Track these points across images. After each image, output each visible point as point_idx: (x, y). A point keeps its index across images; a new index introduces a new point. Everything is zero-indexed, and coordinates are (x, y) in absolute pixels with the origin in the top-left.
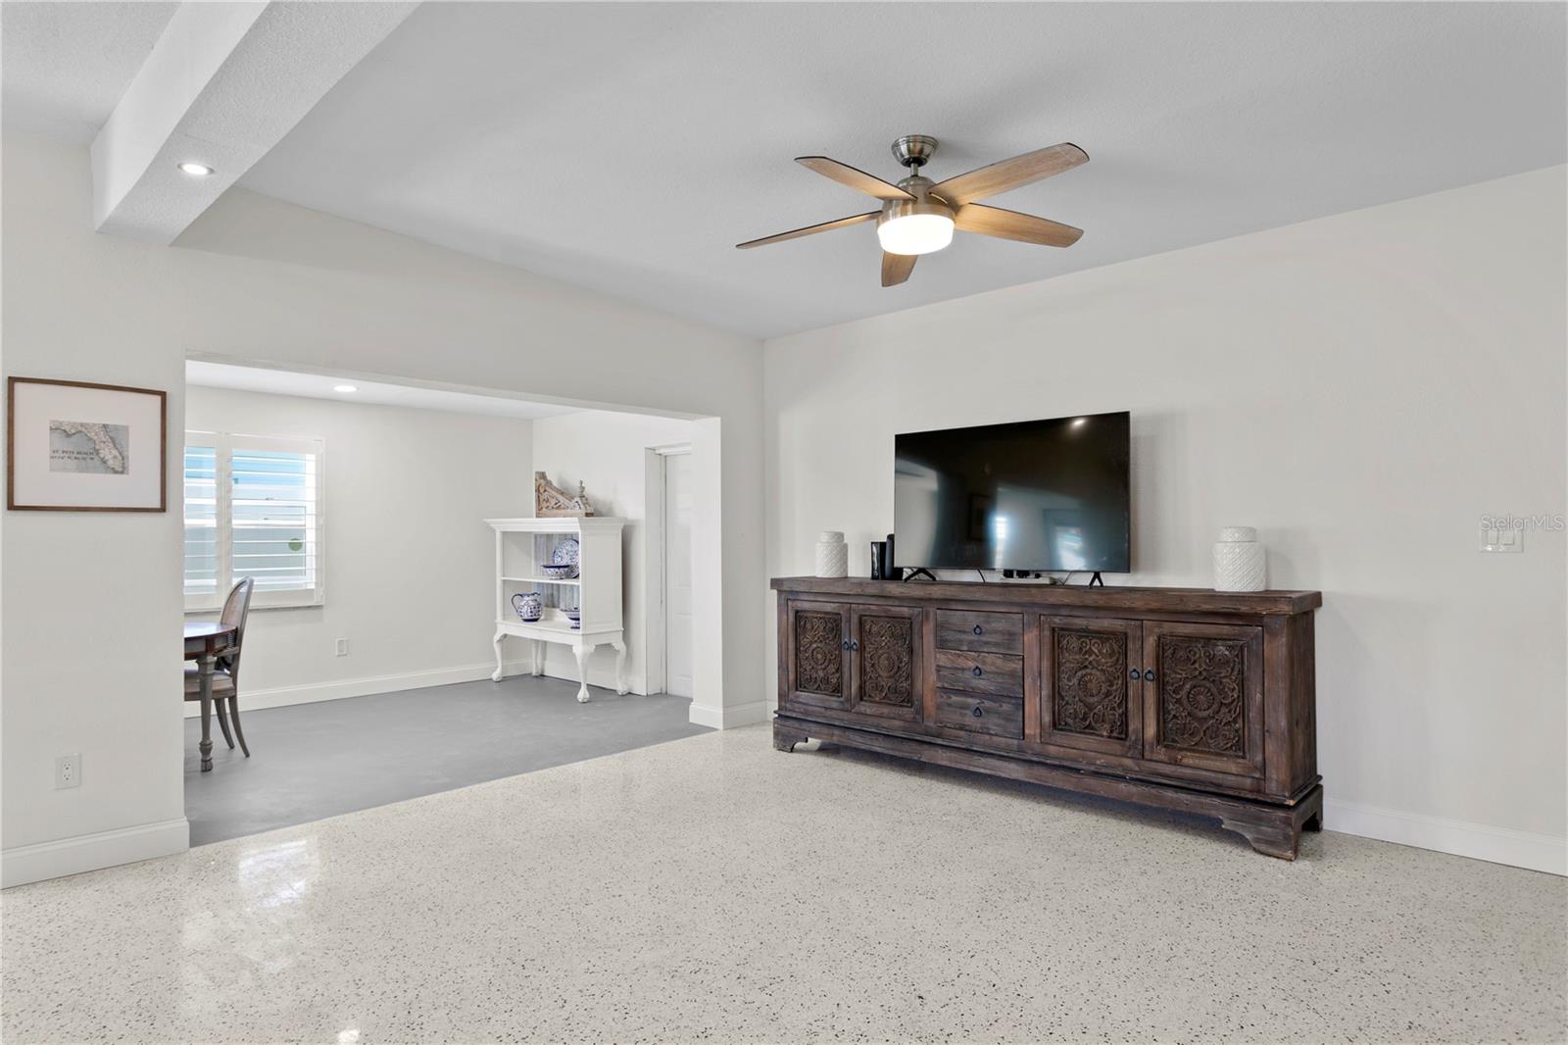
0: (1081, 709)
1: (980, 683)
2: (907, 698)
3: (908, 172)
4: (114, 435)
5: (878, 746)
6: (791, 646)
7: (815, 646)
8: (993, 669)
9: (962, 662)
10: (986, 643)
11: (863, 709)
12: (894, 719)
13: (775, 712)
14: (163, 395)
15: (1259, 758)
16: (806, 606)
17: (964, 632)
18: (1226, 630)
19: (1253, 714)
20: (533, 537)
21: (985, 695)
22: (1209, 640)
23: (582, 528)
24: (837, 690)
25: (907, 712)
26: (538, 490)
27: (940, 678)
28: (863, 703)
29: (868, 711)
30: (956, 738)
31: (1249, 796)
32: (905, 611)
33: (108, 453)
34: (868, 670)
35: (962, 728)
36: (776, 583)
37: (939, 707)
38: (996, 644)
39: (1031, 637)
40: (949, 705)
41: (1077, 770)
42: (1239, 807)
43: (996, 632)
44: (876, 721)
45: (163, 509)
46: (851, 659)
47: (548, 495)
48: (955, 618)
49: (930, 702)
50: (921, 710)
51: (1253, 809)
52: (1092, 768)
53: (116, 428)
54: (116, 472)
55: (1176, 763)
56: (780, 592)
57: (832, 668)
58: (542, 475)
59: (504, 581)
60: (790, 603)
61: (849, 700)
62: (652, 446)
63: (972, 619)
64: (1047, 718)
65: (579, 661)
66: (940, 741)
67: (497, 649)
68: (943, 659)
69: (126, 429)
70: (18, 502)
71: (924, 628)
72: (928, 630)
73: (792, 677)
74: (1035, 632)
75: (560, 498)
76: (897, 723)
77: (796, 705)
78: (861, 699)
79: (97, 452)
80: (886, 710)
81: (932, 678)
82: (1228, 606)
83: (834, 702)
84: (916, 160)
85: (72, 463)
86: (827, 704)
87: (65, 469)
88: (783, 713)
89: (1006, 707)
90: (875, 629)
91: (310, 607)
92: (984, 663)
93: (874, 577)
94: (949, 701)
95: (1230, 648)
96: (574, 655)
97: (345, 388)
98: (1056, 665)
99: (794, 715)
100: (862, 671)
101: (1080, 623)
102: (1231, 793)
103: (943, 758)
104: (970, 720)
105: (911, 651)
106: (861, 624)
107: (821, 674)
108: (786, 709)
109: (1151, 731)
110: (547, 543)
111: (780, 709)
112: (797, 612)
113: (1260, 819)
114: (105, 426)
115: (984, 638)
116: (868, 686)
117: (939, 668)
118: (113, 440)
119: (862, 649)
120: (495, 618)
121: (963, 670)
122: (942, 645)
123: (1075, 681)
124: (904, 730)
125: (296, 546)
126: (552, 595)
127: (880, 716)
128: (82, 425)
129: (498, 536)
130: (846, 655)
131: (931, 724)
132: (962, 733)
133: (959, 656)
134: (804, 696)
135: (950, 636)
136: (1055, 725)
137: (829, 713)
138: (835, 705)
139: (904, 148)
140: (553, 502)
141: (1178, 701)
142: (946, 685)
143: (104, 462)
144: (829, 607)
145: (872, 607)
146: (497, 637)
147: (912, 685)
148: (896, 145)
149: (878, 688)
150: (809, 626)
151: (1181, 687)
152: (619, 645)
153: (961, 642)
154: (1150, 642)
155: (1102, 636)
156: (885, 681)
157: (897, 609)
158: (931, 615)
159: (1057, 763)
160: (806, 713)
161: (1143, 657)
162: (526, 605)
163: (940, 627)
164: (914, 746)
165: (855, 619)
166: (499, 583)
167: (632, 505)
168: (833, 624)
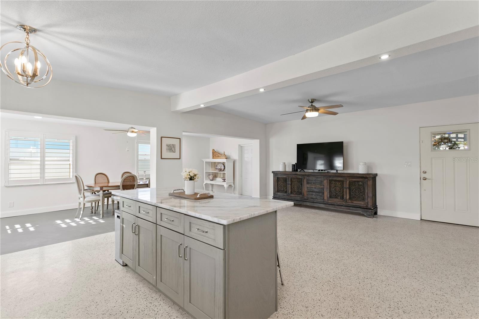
0: (335, 194)
1: (316, 190)
2: (301, 193)
4: (174, 146)
6: (276, 184)
7: (281, 184)
8: (318, 187)
9: (312, 186)
10: (317, 183)
11: (291, 195)
12: (298, 197)
14: (180, 139)
15: (367, 201)
16: (279, 176)
17: (312, 181)
18: (361, 180)
19: (366, 194)
21: (316, 192)
22: (358, 182)
23: (226, 161)
24: (286, 192)
26: (213, 153)
27: (307, 189)
29: (293, 196)
30: (311, 200)
31: (365, 208)
32: (300, 177)
33: (173, 149)
34: (293, 188)
35: (312, 198)
36: (273, 172)
37: (307, 195)
38: (319, 183)
39: (325, 181)
41: (334, 205)
42: (363, 209)
43: (318, 181)
44: (294, 198)
46: (289, 187)
47: (215, 154)
48: (310, 178)
49: (305, 194)
50: (304, 195)
51: (366, 210)
52: (337, 204)
53: (174, 145)
54: (174, 152)
55: (352, 203)
56: (274, 174)
57: (285, 188)
58: (214, 150)
59: (206, 172)
60: (276, 176)
61: (289, 194)
62: (240, 144)
63: (314, 178)
64: (328, 196)
65: (226, 188)
66: (307, 201)
67: (204, 186)
68: (308, 186)
69: (175, 145)
70: (162, 158)
72: (305, 181)
73: (276, 190)
74: (326, 181)
75: (219, 155)
76: (299, 198)
77: (277, 195)
79: (172, 149)
80: (296, 196)
81: (306, 189)
82: (362, 176)
83: (285, 194)
84: (312, 102)
85: (169, 151)
87: (168, 152)
88: (274, 197)
89: (320, 194)
90: (294, 181)
92: (316, 186)
93: (292, 171)
94: (309, 193)
95: (362, 183)
96: (224, 187)
98: (330, 187)
99: (277, 197)
100: (291, 188)
101: (335, 179)
102: (362, 207)
103: (308, 204)
104: (314, 197)
105: (301, 184)
106: (291, 180)
107: (283, 189)
108: (275, 196)
109: (348, 197)
110: (214, 165)
111: (274, 196)
112: (277, 178)
113: (367, 211)
114: (173, 144)
115: (317, 182)
116: (293, 191)
117: (307, 187)
118: (174, 147)
119: (291, 184)
120: (204, 180)
121: (312, 188)
122: (308, 183)
123: (334, 189)
124: (300, 199)
126: (216, 175)
127: (295, 197)
128: (170, 144)
129: (204, 162)
130: (288, 186)
131: (306, 198)
132: (312, 199)
134: (279, 194)
135: (310, 181)
136: (330, 197)
137: (284, 196)
138: (286, 195)
139: (310, 101)
140: (217, 155)
141: (353, 192)
142: (309, 191)
143: (172, 151)
144: (284, 177)
145: (293, 176)
146: (204, 184)
147: (302, 191)
148: (309, 100)
149: (295, 191)
150: (280, 180)
151: (353, 190)
152: (233, 185)
153: (312, 183)
154: (348, 182)
155: (339, 181)
156: (296, 190)
157: (298, 177)
158: (306, 178)
159: (330, 204)
160: (279, 197)
161: (346, 185)
162: (211, 177)
163: (307, 180)
164: (302, 202)
165: (290, 179)
166: (205, 172)
167: (235, 156)
168: (285, 180)
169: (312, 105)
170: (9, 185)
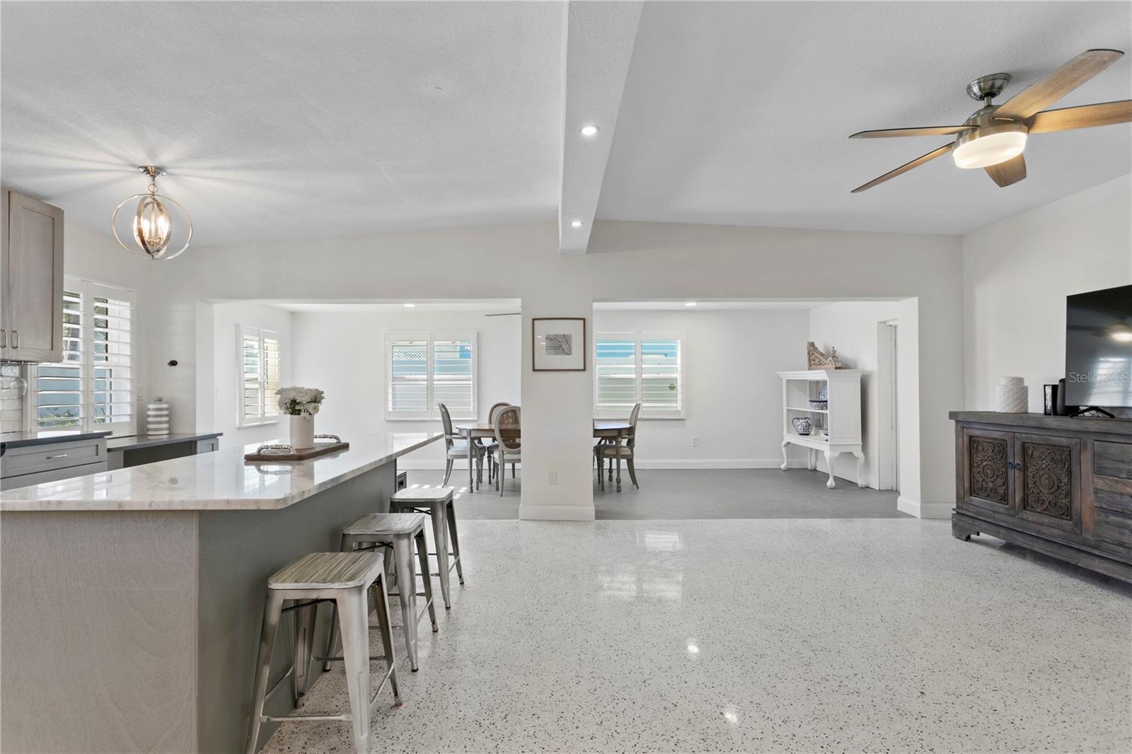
2: (1067, 513)
3: (982, 104)
4: (567, 338)
5: (1039, 547)
6: (966, 461)
7: (985, 463)
9: (1120, 488)
11: (1025, 516)
12: (1055, 528)
13: (953, 509)
14: (584, 319)
16: (977, 433)
17: (1123, 462)
20: (808, 383)
23: (829, 377)
24: (1004, 499)
25: (1067, 524)
26: (809, 354)
27: (1097, 499)
28: (1025, 511)
29: (1030, 519)
30: (1115, 553)
32: (1064, 441)
33: (565, 346)
34: (1030, 486)
35: (1121, 544)
36: (953, 415)
37: (1097, 523)
40: (1107, 523)
44: (1037, 527)
45: (584, 370)
46: (1015, 476)
47: (815, 357)
48: (1114, 449)
49: (1087, 518)
50: (1079, 524)
53: (568, 336)
54: (567, 354)
56: (957, 422)
57: (1000, 482)
58: (812, 344)
59: (788, 410)
60: (965, 430)
61: (1013, 507)
62: (882, 320)
63: (1130, 451)
65: (828, 461)
66: (1097, 552)
67: (784, 450)
68: (1100, 483)
70: (536, 368)
71: (1082, 457)
72: (1086, 458)
73: (967, 485)
75: (821, 358)
76: (1056, 531)
77: (970, 506)
78: (1025, 509)
79: (561, 346)
80: (1046, 520)
81: (1090, 499)
83: (1001, 507)
84: (989, 93)
85: (552, 351)
86: (995, 509)
87: (551, 354)
88: (959, 511)
90: (1036, 454)
91: (679, 419)
93: (1046, 413)
94: (1108, 520)
96: (824, 457)
97: (691, 304)
99: (968, 514)
100: (1025, 486)
104: (1129, 538)
105: (1070, 474)
106: (1024, 449)
107: (991, 485)
108: (963, 509)
110: (818, 386)
111: (958, 507)
112: (971, 437)
114: (564, 335)
116: (1031, 499)
117: (1096, 491)
118: (566, 341)
119: (1024, 469)
120: (783, 432)
121: (1122, 494)
122: (1099, 471)
124: (1063, 538)
125: (672, 388)
126: (819, 419)
127: (1042, 524)
128: (556, 335)
129: (784, 382)
130: (1011, 472)
131: (1090, 537)
132: (1121, 549)
133: (1117, 482)
134: (976, 500)
135: (1108, 464)
137: (996, 516)
138: (1001, 510)
139: (976, 89)
140: (817, 360)
142: (1104, 506)
143: (563, 350)
144: (996, 435)
145: (1032, 436)
146: (784, 443)
147: (1071, 501)
148: (969, 88)
149: (1039, 501)
150: (980, 448)
152: (858, 453)
153: (1120, 470)
156: (1046, 495)
157: (1056, 439)
158: (1089, 446)
160: (978, 513)
162: (801, 424)
163: (1098, 456)
164: (1072, 552)
165: (1018, 445)
166: (785, 408)
167: (869, 362)
168: (1001, 448)
169: (989, 105)
170: (390, 419)
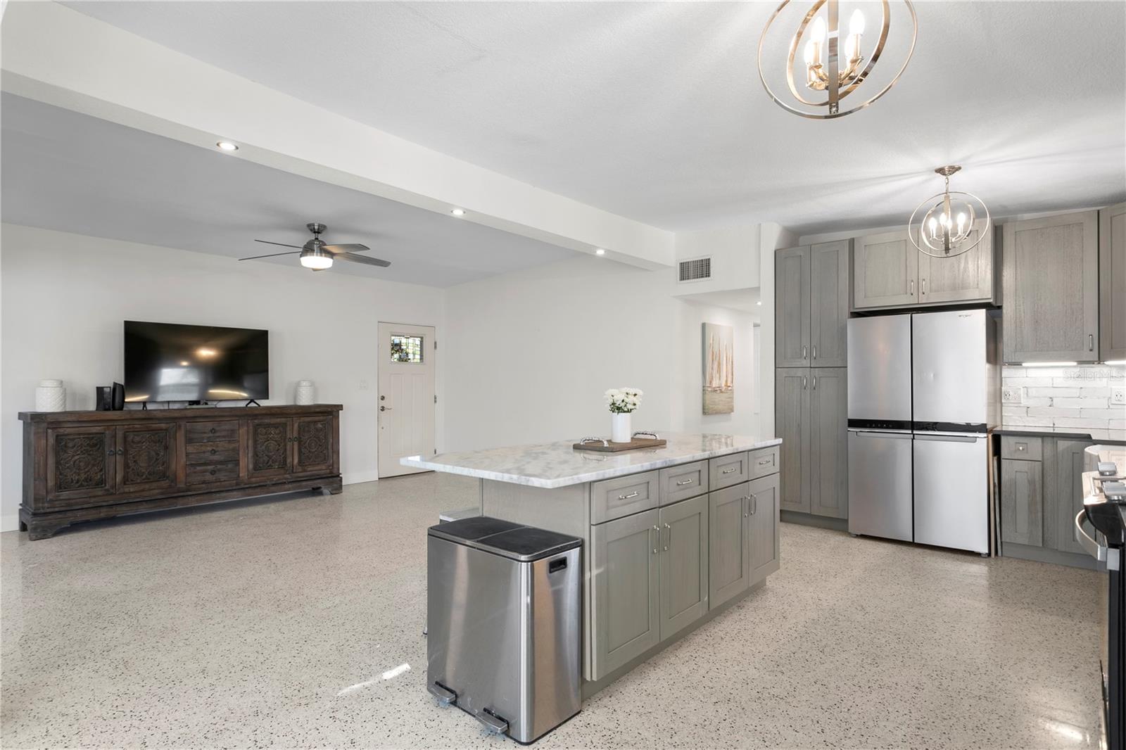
0: (266, 459)
1: (216, 457)
2: (164, 475)
7: (77, 457)
8: (223, 449)
9: (203, 449)
10: (219, 437)
11: (127, 490)
12: (153, 490)
15: (331, 462)
17: (205, 433)
18: (321, 418)
19: (330, 447)
21: (221, 463)
22: (315, 422)
24: (102, 483)
25: (165, 484)
27: (188, 459)
28: (125, 486)
29: (132, 490)
30: (200, 489)
31: (330, 475)
32: (163, 426)
34: (131, 465)
35: (204, 482)
37: (187, 475)
38: (224, 437)
39: (243, 431)
40: (195, 472)
41: (265, 486)
42: (327, 480)
43: (225, 430)
44: (137, 495)
46: (115, 462)
48: (199, 426)
49: (181, 475)
50: (175, 479)
51: (331, 479)
52: (274, 482)
55: (305, 471)
57: (95, 470)
60: (49, 431)
61: (114, 486)
63: (210, 425)
64: (251, 466)
66: (189, 493)
68: (191, 449)
71: (178, 434)
72: (180, 434)
73: (51, 484)
74: (246, 428)
76: (157, 491)
78: (125, 484)
80: (147, 486)
81: (183, 460)
82: (325, 409)
86: (90, 495)
88: (40, 511)
89: (230, 466)
90: (137, 439)
92: (217, 447)
94: (195, 470)
95: (322, 424)
98: (255, 442)
99: (56, 509)
100: (126, 466)
101: (267, 421)
102: (325, 476)
103: (193, 503)
104: (208, 477)
105: (166, 448)
106: (125, 438)
107: (83, 476)
108: (44, 508)
109: (296, 461)
111: (36, 509)
112: (56, 437)
113: (333, 482)
115: (217, 434)
116: (131, 475)
117: (187, 454)
119: (125, 453)
121: (204, 452)
122: (190, 441)
123: (264, 447)
124: (162, 494)
127: (143, 490)
130: (110, 459)
131: (182, 486)
132: (204, 485)
133: (202, 445)
134: (65, 495)
135: (196, 436)
136: (255, 469)
137: (92, 500)
138: (100, 493)
141: (305, 447)
142: (192, 462)
144: (93, 430)
145: (136, 426)
147: (167, 468)
149: (139, 474)
150: (70, 445)
151: (306, 442)
153: (203, 438)
154: (296, 426)
155: (276, 426)
156: (145, 470)
157: (157, 425)
158: (183, 428)
159: (257, 485)
160: (68, 505)
161: (293, 431)
163: (188, 432)
165: (119, 435)
168: (97, 440)
169: (317, 239)
